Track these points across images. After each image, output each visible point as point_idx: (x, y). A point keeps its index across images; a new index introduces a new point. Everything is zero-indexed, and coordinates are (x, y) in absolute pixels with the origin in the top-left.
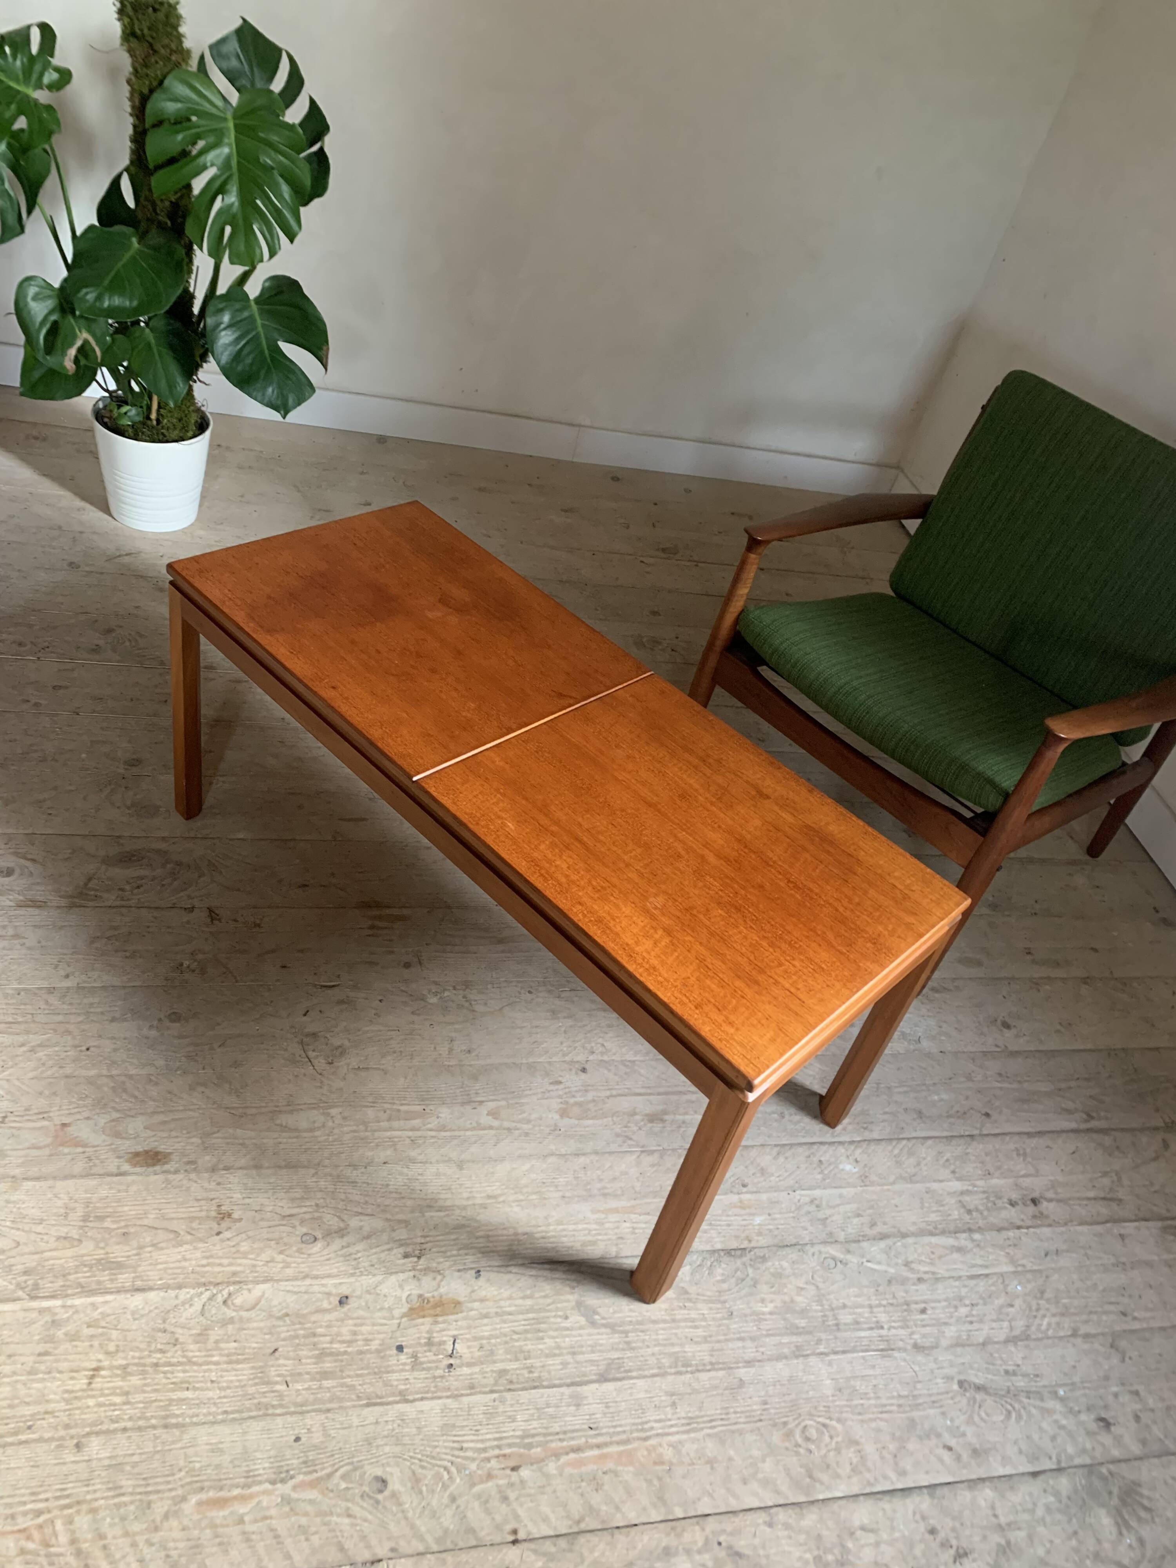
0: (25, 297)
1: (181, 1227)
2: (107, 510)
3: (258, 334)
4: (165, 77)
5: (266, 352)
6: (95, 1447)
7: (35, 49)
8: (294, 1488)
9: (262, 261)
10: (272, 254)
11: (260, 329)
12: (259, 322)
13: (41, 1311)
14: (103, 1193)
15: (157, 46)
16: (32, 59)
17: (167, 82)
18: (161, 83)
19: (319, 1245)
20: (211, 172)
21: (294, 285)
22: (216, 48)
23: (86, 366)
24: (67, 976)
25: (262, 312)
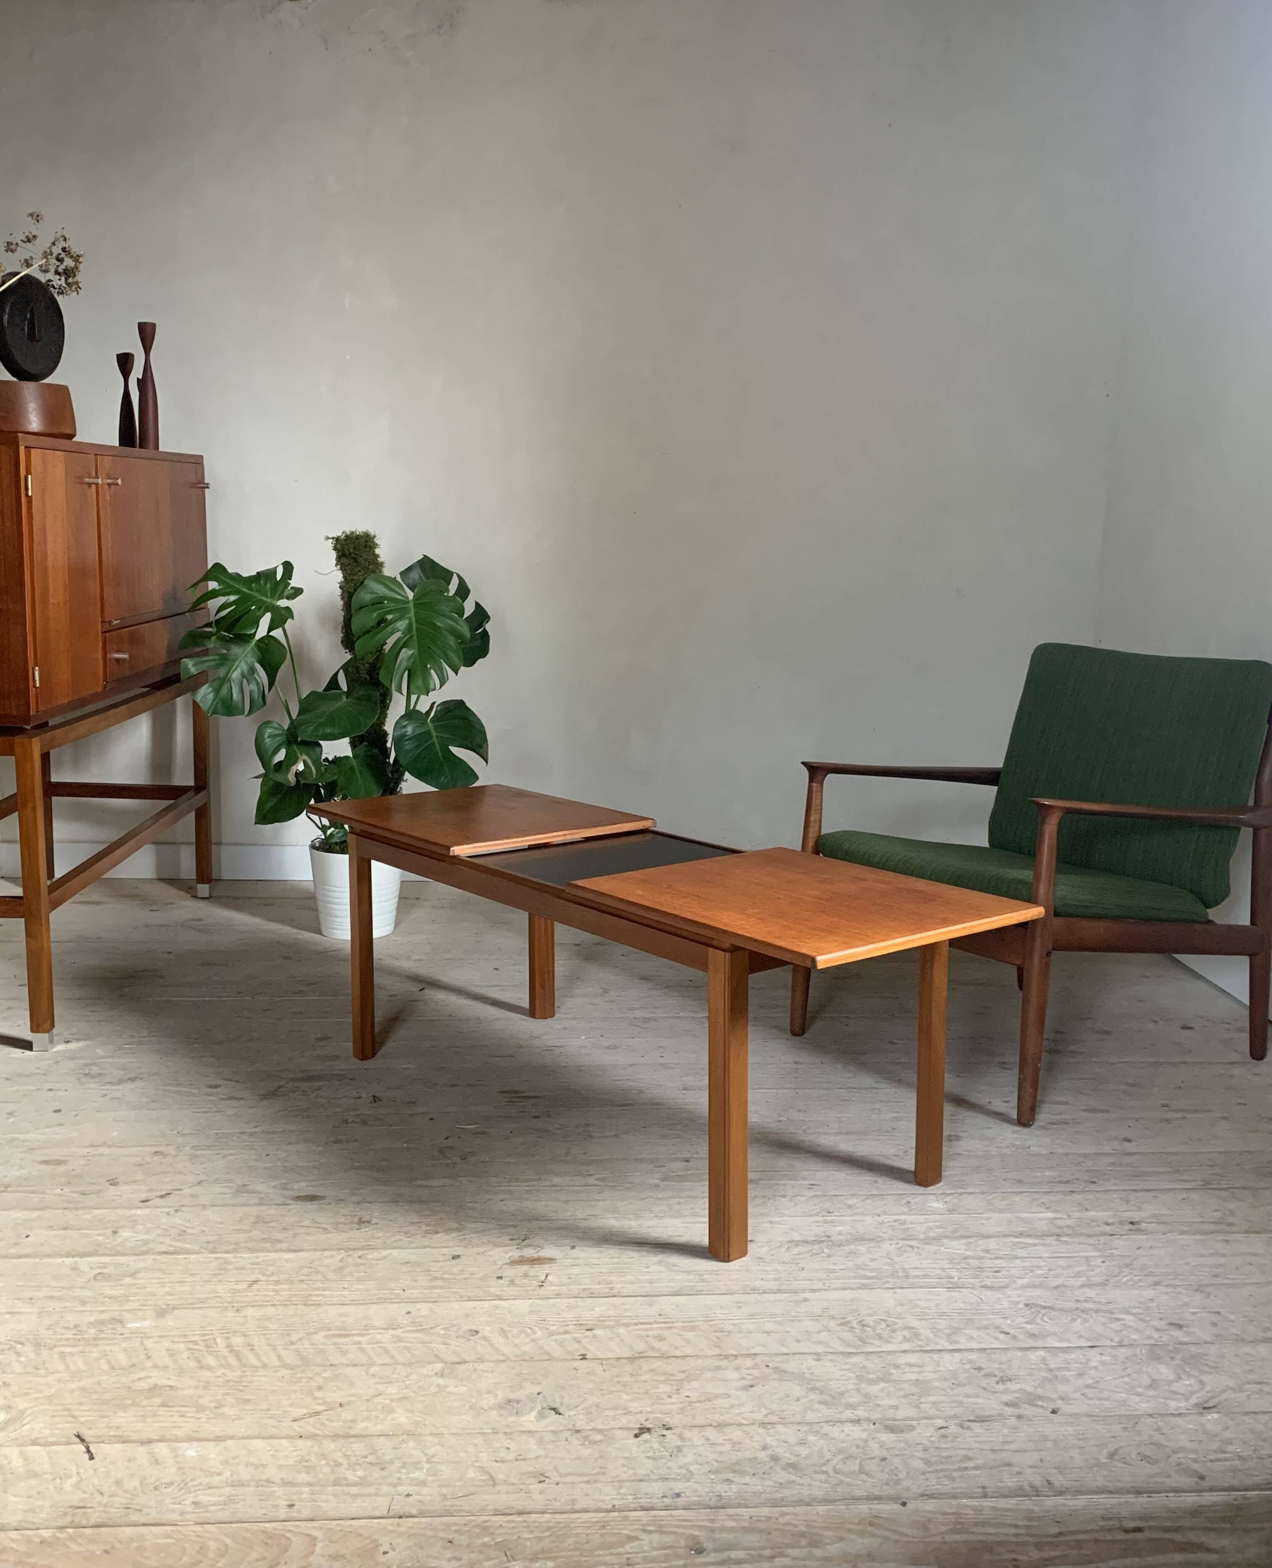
0: (263, 736)
1: (329, 1227)
2: (319, 932)
3: (433, 744)
4: (365, 579)
5: (440, 754)
6: (250, 1312)
7: (279, 577)
8: (404, 1332)
9: (434, 690)
10: (442, 684)
11: (435, 739)
12: (434, 734)
13: (217, 1258)
14: (270, 1212)
15: (360, 560)
16: (277, 583)
17: (366, 582)
18: (362, 583)
19: (440, 1235)
20: (398, 635)
21: (461, 704)
22: (404, 573)
23: (304, 784)
24: (256, 1127)
25: (436, 728)
